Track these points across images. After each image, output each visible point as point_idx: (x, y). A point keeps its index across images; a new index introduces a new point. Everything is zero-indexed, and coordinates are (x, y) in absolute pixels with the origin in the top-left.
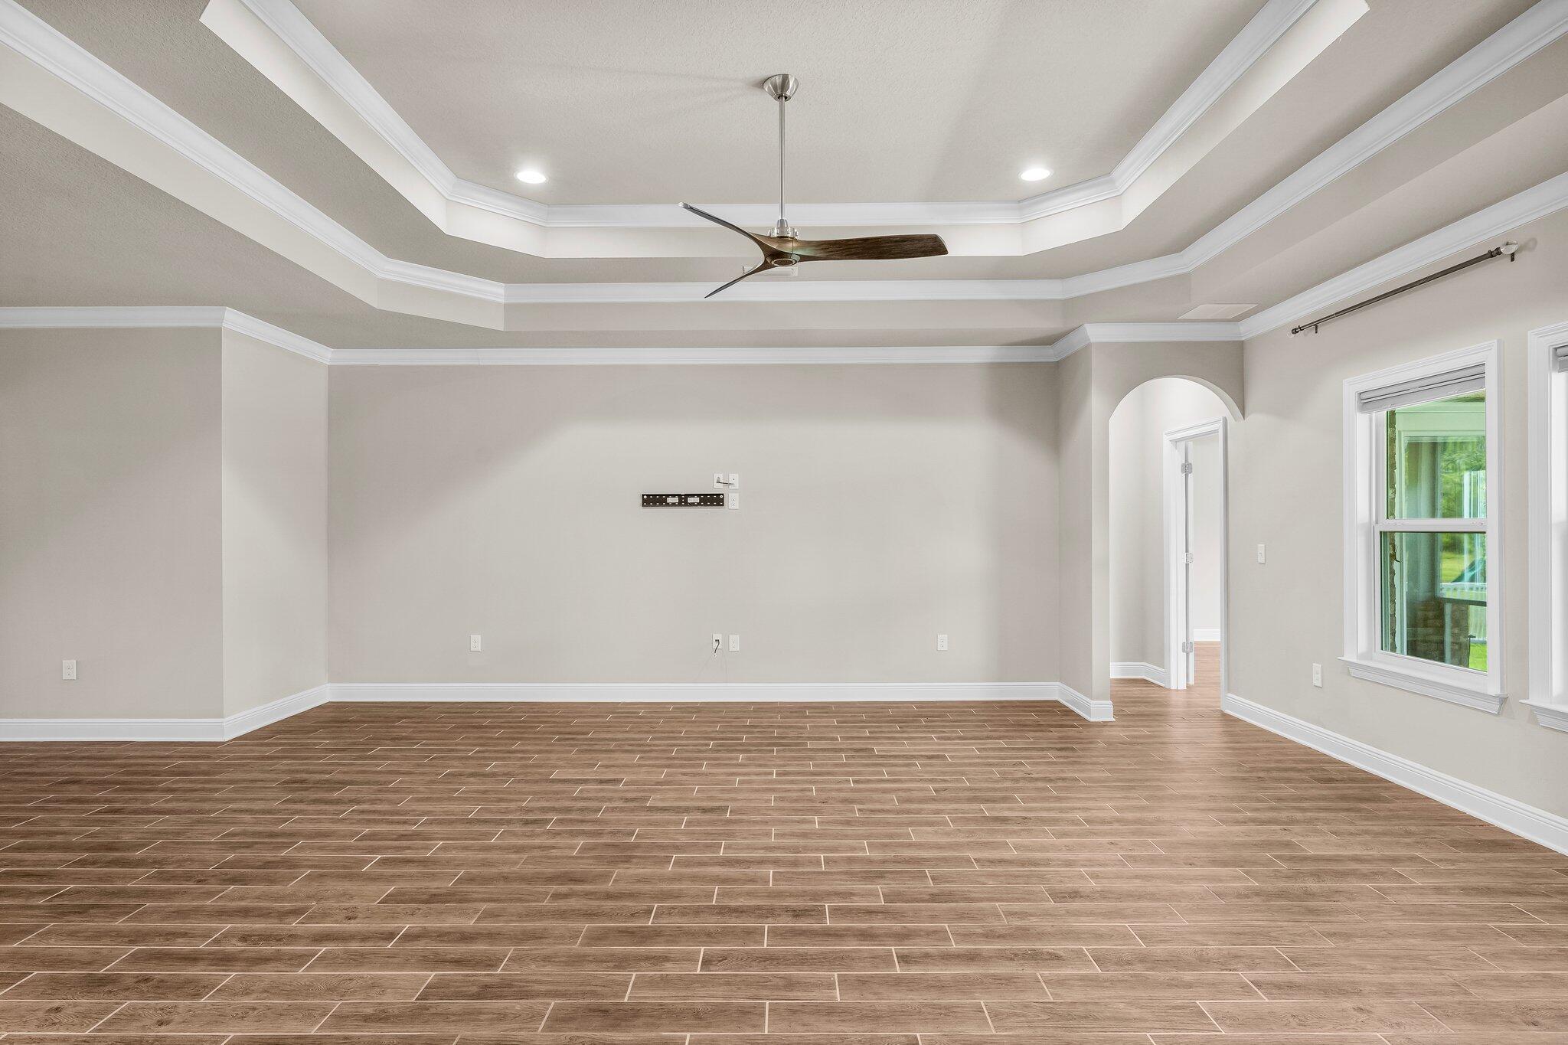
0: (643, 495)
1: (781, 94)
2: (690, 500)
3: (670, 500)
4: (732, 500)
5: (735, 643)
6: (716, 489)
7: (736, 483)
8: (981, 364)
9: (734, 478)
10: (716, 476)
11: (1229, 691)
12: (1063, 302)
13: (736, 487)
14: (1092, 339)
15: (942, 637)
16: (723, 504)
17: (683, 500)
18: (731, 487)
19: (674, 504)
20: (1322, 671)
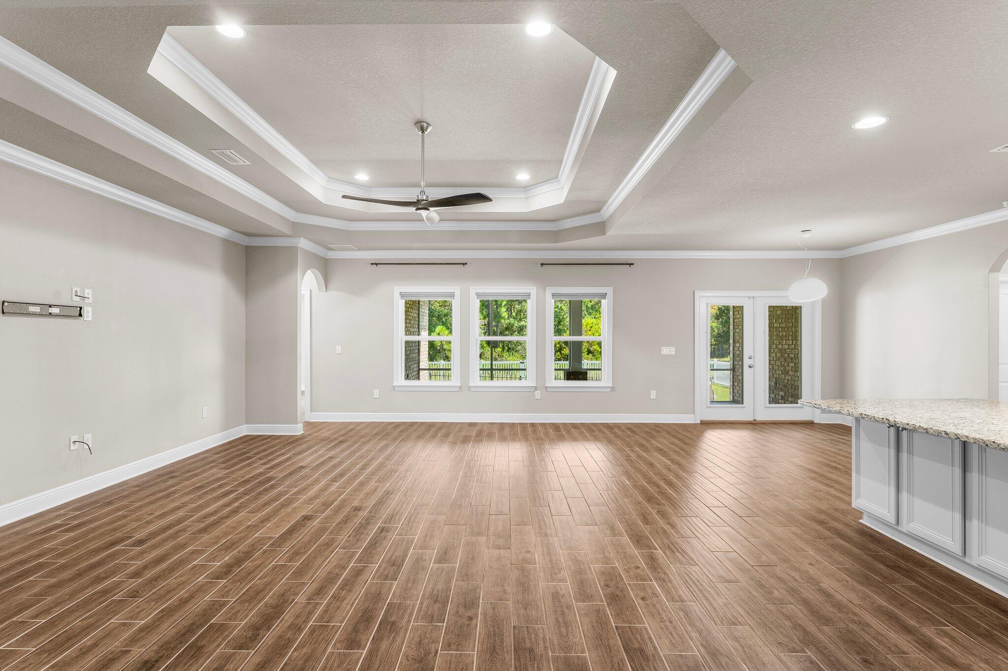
1: (423, 130)
2: (52, 311)
3: (32, 309)
4: (88, 312)
6: (77, 301)
7: (91, 298)
9: (88, 292)
10: (74, 290)
11: (311, 411)
12: (293, 223)
13: (90, 301)
14: (300, 245)
15: (205, 409)
16: (80, 315)
17: (45, 311)
18: (86, 301)
19: (34, 314)
20: (379, 391)
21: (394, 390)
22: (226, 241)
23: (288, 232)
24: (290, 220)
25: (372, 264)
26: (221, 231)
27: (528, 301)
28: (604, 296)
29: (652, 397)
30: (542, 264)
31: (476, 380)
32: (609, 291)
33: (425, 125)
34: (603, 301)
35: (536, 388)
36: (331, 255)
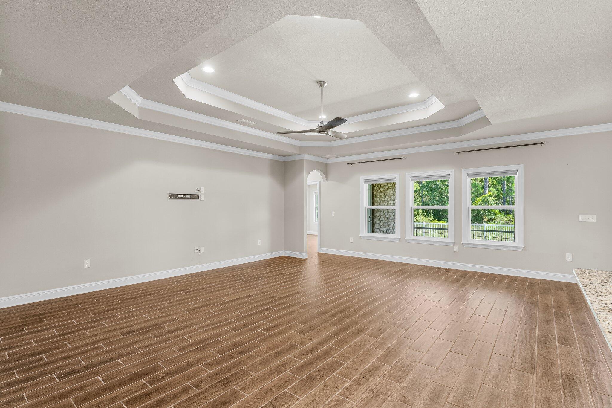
0: (170, 194)
1: (322, 86)
2: (187, 196)
3: (179, 196)
4: (202, 197)
5: (202, 250)
6: (197, 193)
7: (203, 190)
8: (269, 159)
9: (202, 189)
10: (196, 188)
11: (321, 247)
12: (300, 147)
13: (203, 192)
14: (305, 158)
15: (259, 241)
16: (199, 198)
17: (184, 197)
18: (201, 192)
19: (181, 198)
20: (353, 238)
21: (361, 239)
22: (271, 160)
23: (298, 153)
24: (297, 146)
25: (348, 164)
26: (269, 156)
27: (449, 180)
28: (515, 172)
29: (567, 259)
30: (458, 153)
31: (410, 235)
32: (520, 168)
33: (323, 83)
34: (516, 176)
35: (454, 244)
36: (329, 161)
